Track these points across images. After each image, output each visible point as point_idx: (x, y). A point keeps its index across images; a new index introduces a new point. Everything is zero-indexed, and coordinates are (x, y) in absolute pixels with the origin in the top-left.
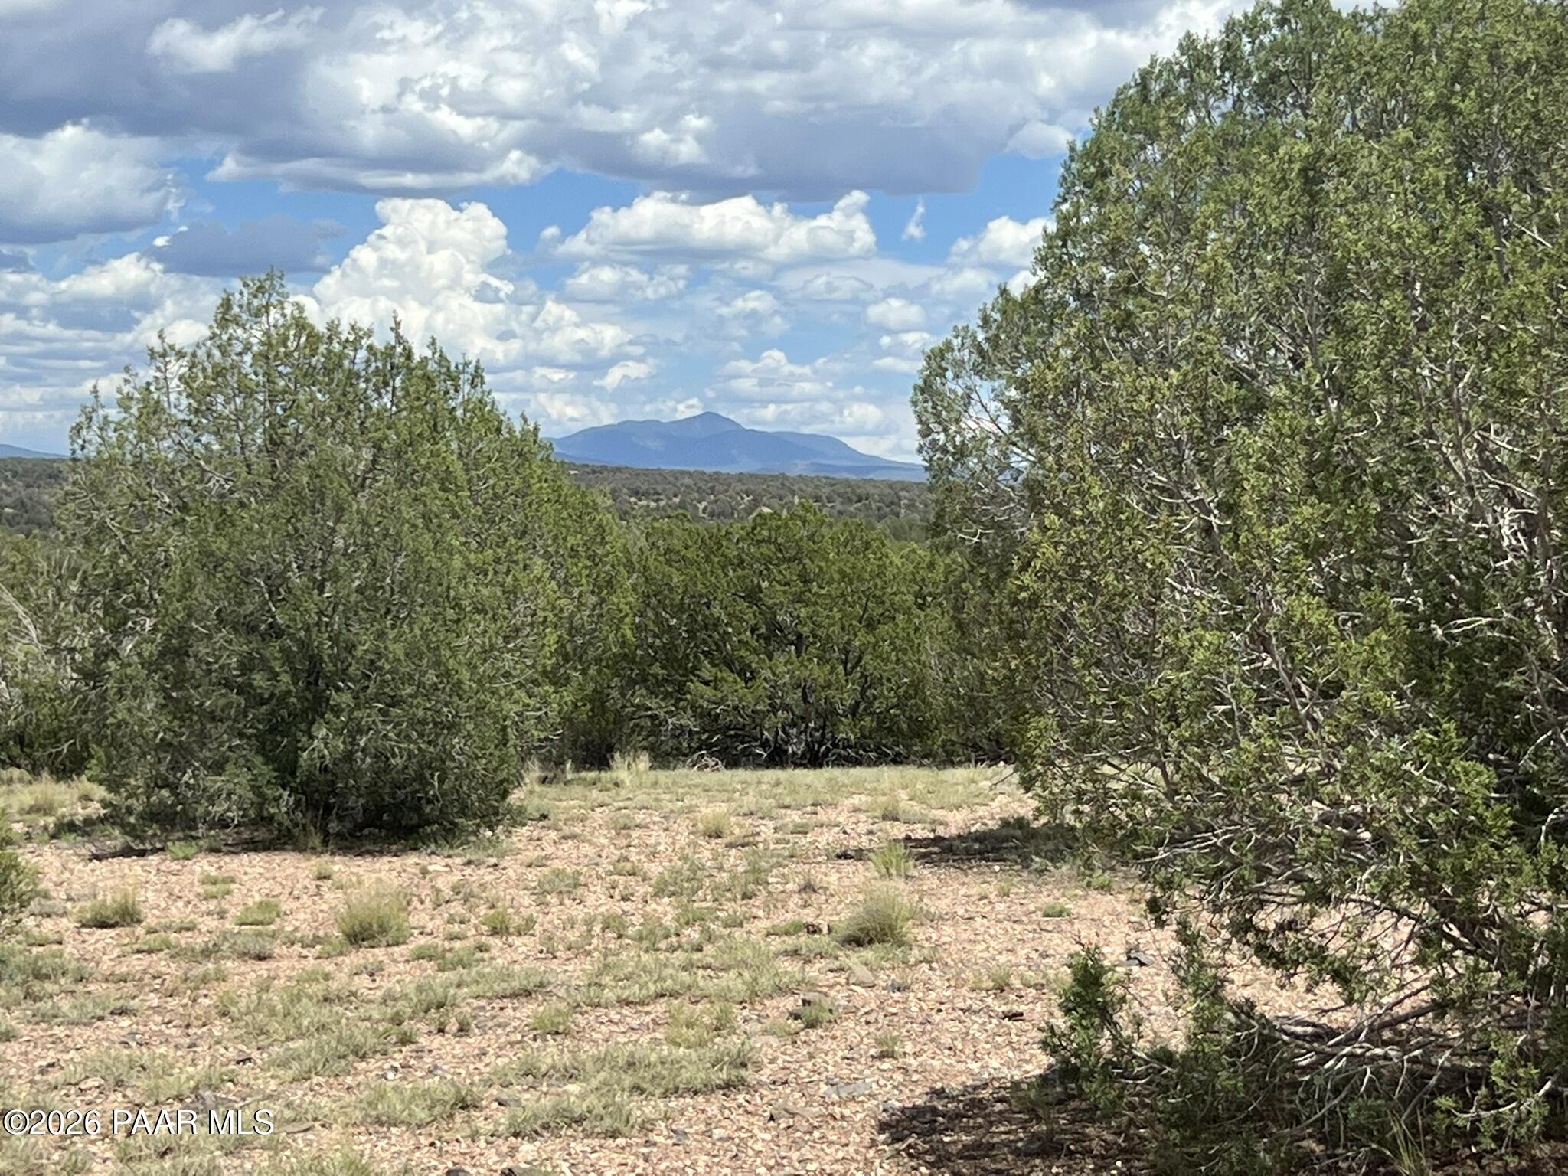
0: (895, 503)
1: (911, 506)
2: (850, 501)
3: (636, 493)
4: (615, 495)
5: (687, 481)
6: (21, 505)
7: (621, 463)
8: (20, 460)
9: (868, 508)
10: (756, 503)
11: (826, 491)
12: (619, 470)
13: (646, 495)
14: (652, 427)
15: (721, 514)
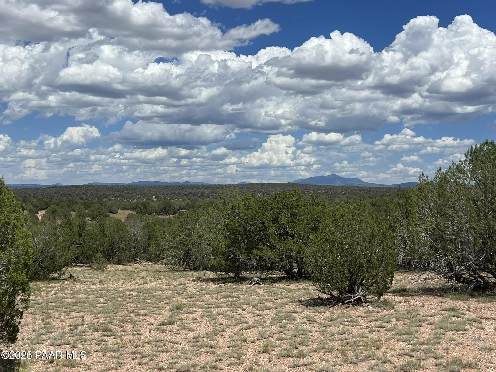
0: (370, 191)
1: (373, 192)
2: (361, 191)
3: (318, 190)
4: (313, 190)
5: (328, 187)
6: (201, 193)
7: (316, 184)
8: (203, 185)
9: (364, 192)
10: (342, 192)
11: (356, 189)
12: (315, 185)
13: (320, 190)
14: (322, 177)
15: (335, 194)
